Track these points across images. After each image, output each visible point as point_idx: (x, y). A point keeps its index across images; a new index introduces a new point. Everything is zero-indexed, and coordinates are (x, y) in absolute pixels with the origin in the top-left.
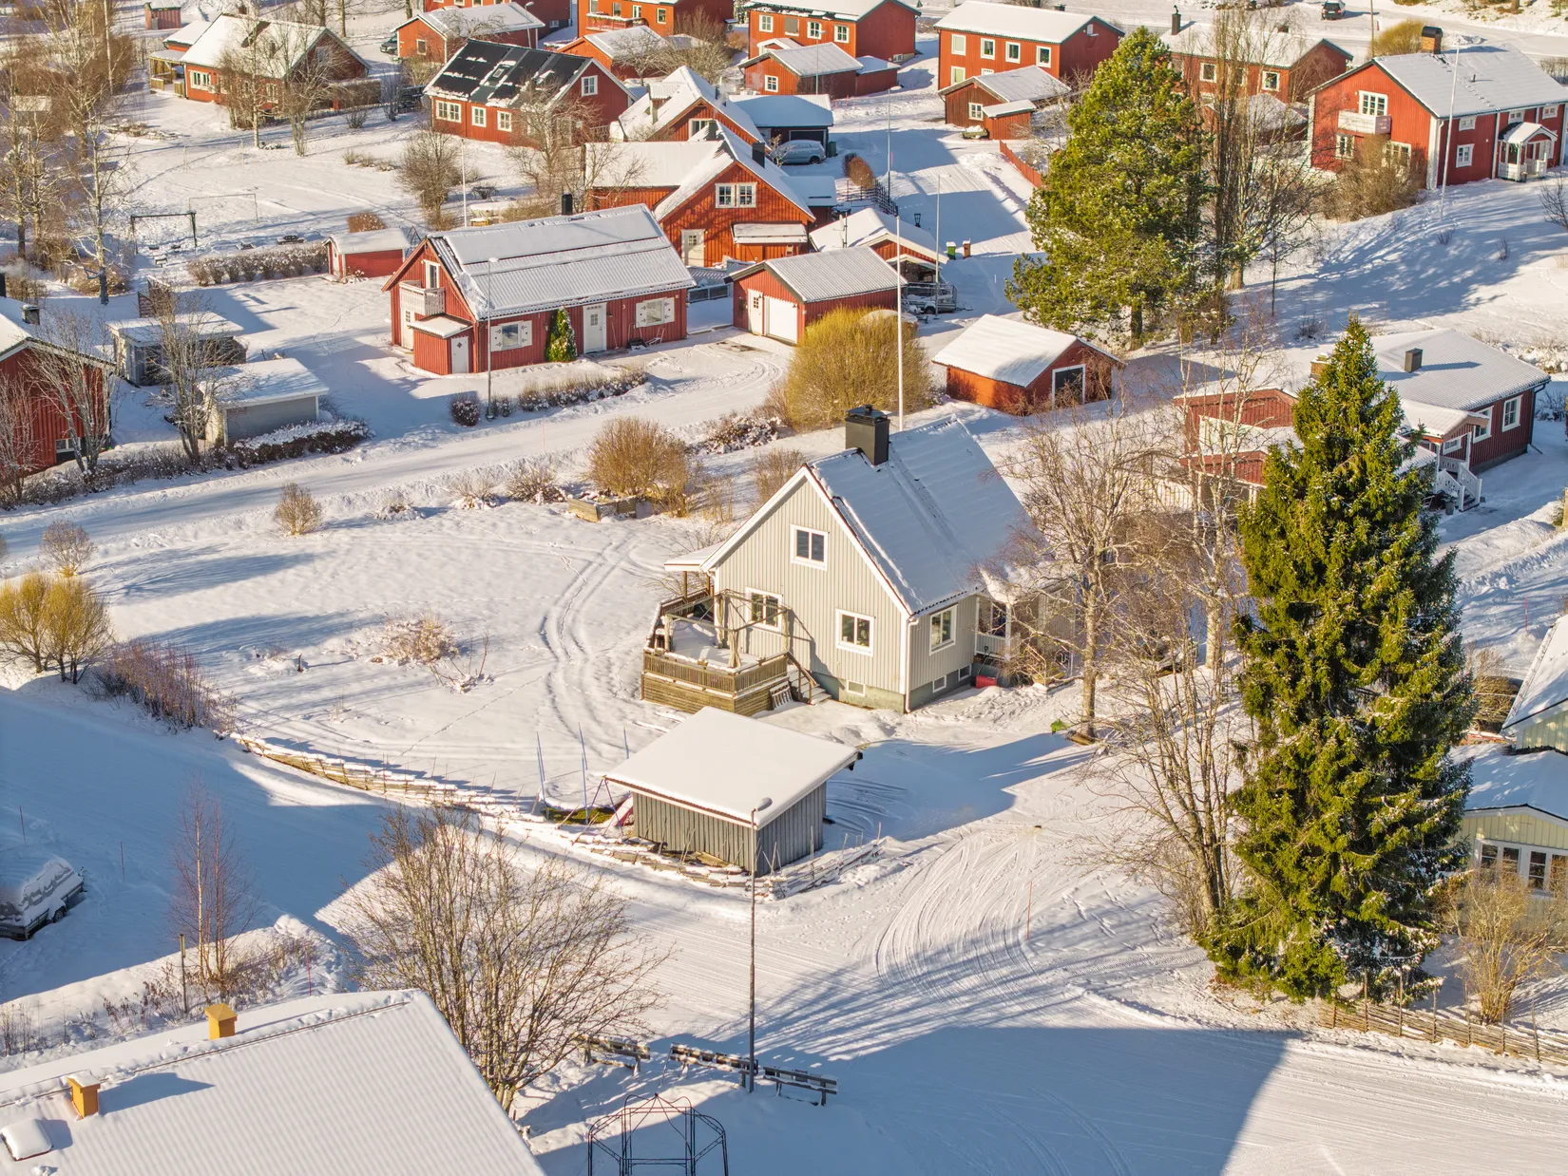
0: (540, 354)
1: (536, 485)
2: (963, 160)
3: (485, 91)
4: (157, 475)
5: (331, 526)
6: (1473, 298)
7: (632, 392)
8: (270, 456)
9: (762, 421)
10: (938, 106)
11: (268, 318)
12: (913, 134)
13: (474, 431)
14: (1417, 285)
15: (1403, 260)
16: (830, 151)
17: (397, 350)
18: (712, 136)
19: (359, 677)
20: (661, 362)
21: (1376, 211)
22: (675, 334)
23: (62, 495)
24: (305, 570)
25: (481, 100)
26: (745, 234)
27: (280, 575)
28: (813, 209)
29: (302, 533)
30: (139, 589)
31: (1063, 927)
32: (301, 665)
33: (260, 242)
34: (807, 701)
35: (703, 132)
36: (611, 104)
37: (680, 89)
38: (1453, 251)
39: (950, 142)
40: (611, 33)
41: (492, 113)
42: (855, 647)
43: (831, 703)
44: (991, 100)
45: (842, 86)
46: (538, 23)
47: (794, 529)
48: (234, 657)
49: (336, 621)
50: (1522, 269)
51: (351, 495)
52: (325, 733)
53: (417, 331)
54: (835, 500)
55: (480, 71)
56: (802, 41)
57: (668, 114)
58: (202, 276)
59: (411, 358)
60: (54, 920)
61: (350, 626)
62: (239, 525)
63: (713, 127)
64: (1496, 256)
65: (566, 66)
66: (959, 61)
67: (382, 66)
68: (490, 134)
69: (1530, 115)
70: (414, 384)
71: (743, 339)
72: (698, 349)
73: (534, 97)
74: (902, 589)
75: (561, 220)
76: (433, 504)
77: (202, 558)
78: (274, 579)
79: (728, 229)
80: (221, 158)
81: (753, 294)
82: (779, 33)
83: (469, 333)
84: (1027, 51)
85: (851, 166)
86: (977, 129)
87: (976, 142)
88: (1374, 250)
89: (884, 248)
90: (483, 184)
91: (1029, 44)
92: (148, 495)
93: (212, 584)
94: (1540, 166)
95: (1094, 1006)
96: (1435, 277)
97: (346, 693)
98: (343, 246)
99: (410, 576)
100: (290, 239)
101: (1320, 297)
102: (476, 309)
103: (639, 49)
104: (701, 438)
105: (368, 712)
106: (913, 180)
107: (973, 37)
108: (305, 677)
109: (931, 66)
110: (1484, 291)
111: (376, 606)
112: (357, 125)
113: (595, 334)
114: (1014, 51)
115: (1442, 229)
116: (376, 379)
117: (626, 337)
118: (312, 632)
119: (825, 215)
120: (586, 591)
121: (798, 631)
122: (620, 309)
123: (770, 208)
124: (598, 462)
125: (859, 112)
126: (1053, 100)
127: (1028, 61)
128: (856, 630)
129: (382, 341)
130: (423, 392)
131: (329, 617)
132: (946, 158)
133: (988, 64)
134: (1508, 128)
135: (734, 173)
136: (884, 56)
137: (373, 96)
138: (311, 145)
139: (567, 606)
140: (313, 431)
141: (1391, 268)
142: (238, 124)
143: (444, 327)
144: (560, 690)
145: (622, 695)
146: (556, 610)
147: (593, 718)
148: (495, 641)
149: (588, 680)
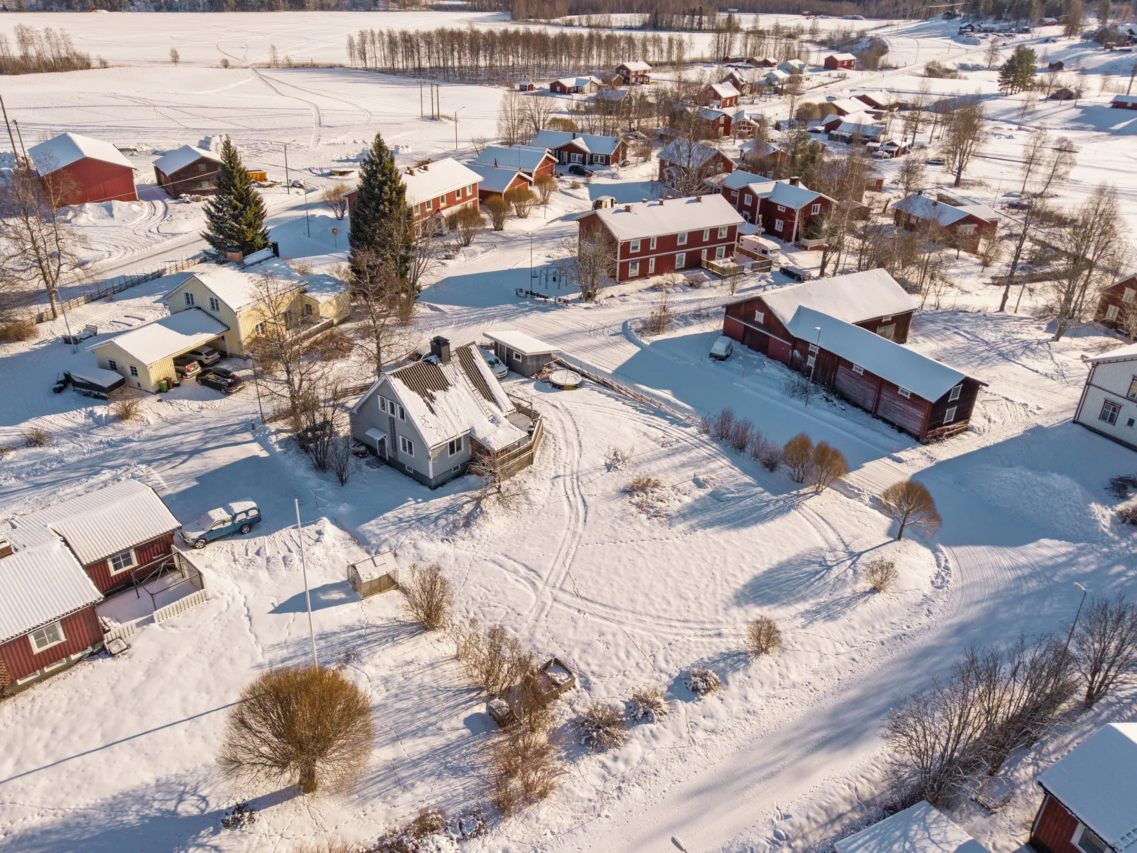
52: (666, 430)
61: (683, 515)
105: (653, 443)
111: (675, 536)
118: (702, 512)
144: (576, 443)
145: (550, 437)
146: (580, 530)
147: (562, 423)
148: (608, 498)
149: (564, 448)
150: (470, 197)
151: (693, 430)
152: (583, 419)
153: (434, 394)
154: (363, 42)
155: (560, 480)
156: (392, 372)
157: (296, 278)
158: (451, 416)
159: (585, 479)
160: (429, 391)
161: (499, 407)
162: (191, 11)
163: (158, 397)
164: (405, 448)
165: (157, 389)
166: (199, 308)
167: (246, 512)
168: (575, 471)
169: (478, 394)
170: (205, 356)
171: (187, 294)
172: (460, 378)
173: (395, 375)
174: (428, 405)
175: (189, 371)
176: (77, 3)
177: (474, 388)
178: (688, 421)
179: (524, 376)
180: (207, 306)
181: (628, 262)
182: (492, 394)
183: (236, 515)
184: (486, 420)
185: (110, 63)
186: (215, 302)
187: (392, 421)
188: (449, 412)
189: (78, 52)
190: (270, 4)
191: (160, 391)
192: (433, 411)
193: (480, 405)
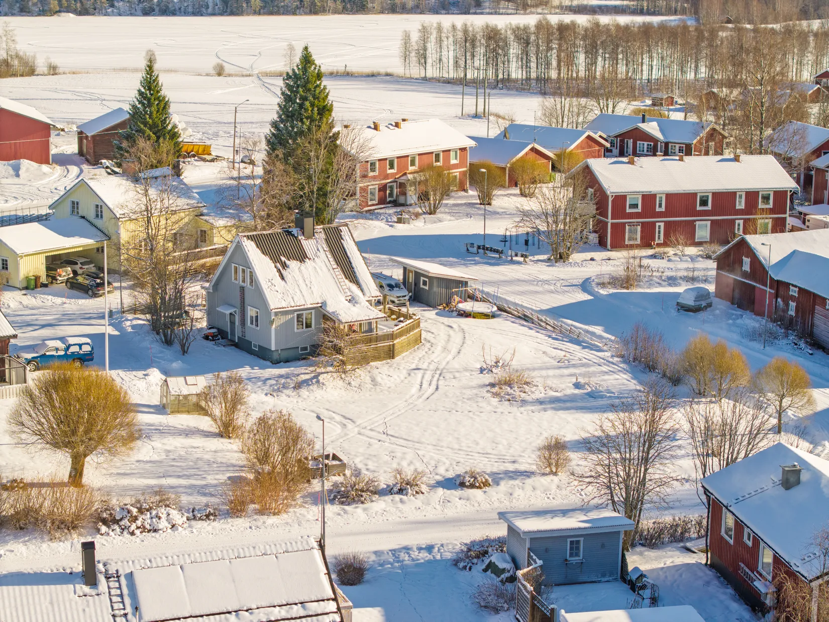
144: (454, 350)
145: (428, 345)
146: (417, 402)
147: (449, 337)
149: (438, 352)
150: (455, 166)
151: (608, 354)
152: (477, 336)
153: (288, 262)
154: (424, 40)
155: (419, 374)
156: (246, 234)
157: (194, 198)
158: (303, 286)
159: (448, 376)
160: (283, 259)
161: (362, 290)
162: (194, 14)
163: (24, 292)
164: (252, 323)
165: (25, 285)
166: (83, 217)
167: (80, 345)
168: (441, 367)
169: (338, 271)
170: (79, 265)
171: (73, 203)
172: (322, 254)
173: (248, 237)
174: (279, 271)
175: (60, 275)
176: (35, 4)
177: (335, 266)
178: (605, 348)
179: (430, 306)
180: (91, 214)
181: (625, 223)
182: (355, 277)
183: (70, 346)
184: (343, 299)
185: (61, 70)
186: (100, 209)
187: (242, 289)
188: (301, 282)
189: (21, 54)
190: (313, 4)
191: (26, 288)
192: (283, 278)
193: (338, 284)
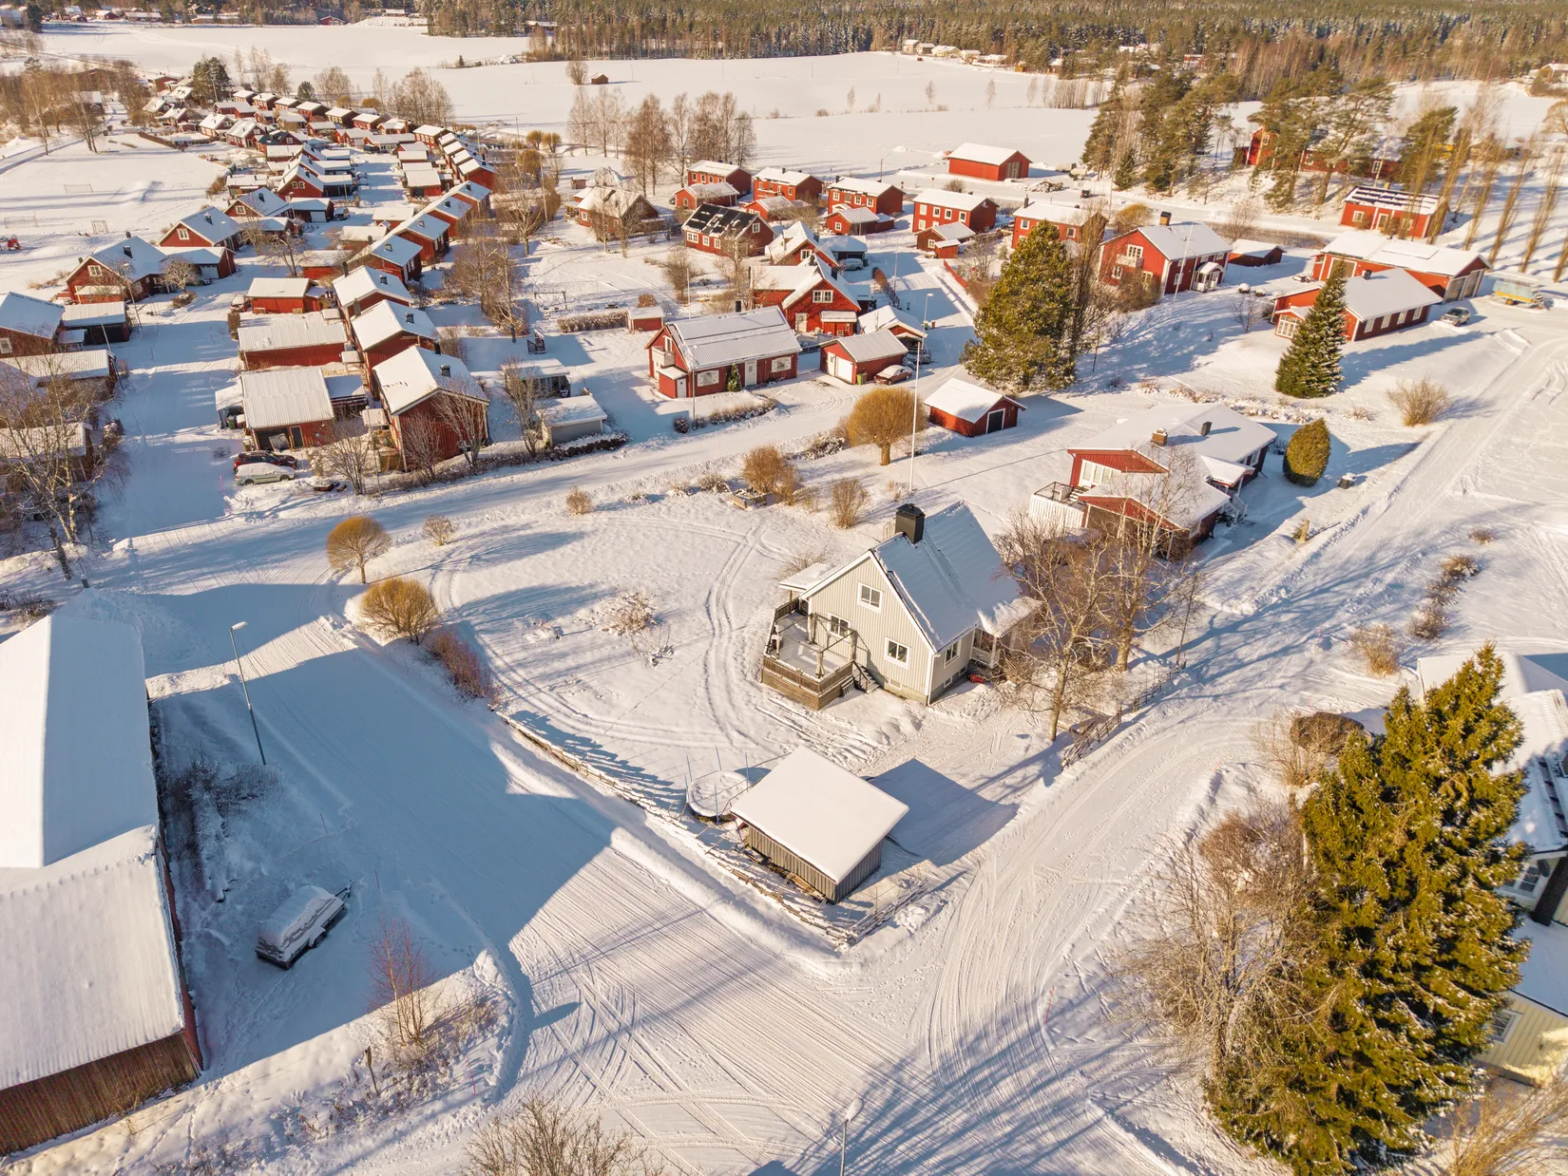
0: (722, 387)
1: (714, 483)
2: (926, 270)
3: (709, 229)
4: (511, 465)
5: (600, 508)
6: (1196, 363)
7: (769, 414)
8: (575, 453)
9: (835, 439)
10: (913, 239)
11: (592, 355)
12: (902, 255)
13: (686, 438)
14: (1164, 354)
15: (1155, 338)
16: (865, 264)
17: (652, 381)
18: (812, 263)
19: (593, 646)
20: (782, 393)
21: (1138, 308)
22: (791, 376)
23: (456, 477)
24: (577, 545)
25: (707, 233)
26: (828, 317)
27: (562, 549)
28: (860, 302)
29: (583, 513)
30: (479, 559)
31: (1072, 1005)
32: (559, 633)
33: (597, 307)
34: (864, 691)
35: (807, 260)
36: (767, 237)
37: (796, 234)
38: (1182, 335)
39: (920, 259)
40: (769, 199)
41: (712, 239)
42: (895, 661)
43: (879, 691)
44: (939, 239)
45: (870, 228)
46: (737, 192)
47: (860, 586)
48: (519, 624)
49: (588, 591)
50: (1221, 347)
51: (613, 484)
52: (560, 706)
53: (661, 375)
54: (889, 574)
55: (707, 218)
56: (853, 206)
57: (792, 247)
58: (564, 328)
59: (658, 386)
60: (315, 946)
61: (596, 597)
62: (549, 505)
63: (813, 258)
64: (1206, 338)
65: (745, 218)
66: (922, 217)
67: (668, 210)
68: (711, 250)
69: (1211, 259)
70: (657, 404)
71: (824, 378)
72: (802, 383)
73: (730, 232)
74: (931, 636)
75: (734, 315)
76: (658, 493)
77: (521, 533)
78: (556, 554)
79: (818, 313)
80: (588, 257)
81: (830, 355)
82: (842, 201)
83: (686, 377)
84: (955, 214)
85: (876, 274)
86: (933, 253)
87: (932, 260)
88: (1138, 331)
89: (895, 330)
90: (705, 277)
91: (956, 211)
92: (503, 480)
93: (520, 556)
94: (1213, 284)
95: (1113, 1137)
96: (1173, 349)
97: (581, 662)
98: (633, 314)
99: (637, 552)
100: (611, 306)
101: (1115, 359)
102: (690, 365)
103: (780, 207)
104: (802, 449)
105: (592, 684)
106: (904, 281)
107: (930, 207)
108: (560, 646)
109: (909, 218)
110: (1201, 359)
111: (615, 579)
112: (652, 242)
113: (751, 376)
114: (949, 214)
115: (1174, 321)
116: (639, 400)
117: (767, 375)
118: (572, 601)
119: (866, 306)
120: (735, 569)
121: (859, 643)
122: (764, 364)
123: (840, 303)
124: (749, 466)
125: (877, 242)
126: (968, 239)
127: (955, 219)
128: (897, 651)
129: (643, 374)
130: (661, 410)
131: (584, 588)
132: (918, 269)
133: (937, 220)
134: (1201, 265)
135: (823, 285)
136: (888, 213)
137: (661, 226)
138: (630, 252)
139: (723, 582)
140: (598, 439)
141: (1148, 343)
142: (599, 239)
143: (673, 373)
144: (712, 669)
145: (750, 677)
146: (717, 585)
147: (730, 701)
148: (679, 614)
149: (730, 660)
152: (696, 710)
168: (716, 638)
